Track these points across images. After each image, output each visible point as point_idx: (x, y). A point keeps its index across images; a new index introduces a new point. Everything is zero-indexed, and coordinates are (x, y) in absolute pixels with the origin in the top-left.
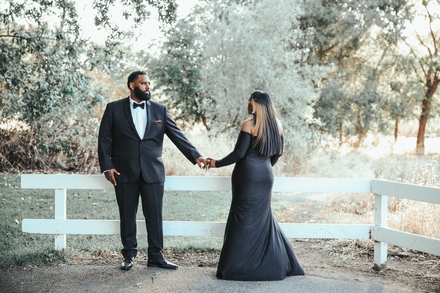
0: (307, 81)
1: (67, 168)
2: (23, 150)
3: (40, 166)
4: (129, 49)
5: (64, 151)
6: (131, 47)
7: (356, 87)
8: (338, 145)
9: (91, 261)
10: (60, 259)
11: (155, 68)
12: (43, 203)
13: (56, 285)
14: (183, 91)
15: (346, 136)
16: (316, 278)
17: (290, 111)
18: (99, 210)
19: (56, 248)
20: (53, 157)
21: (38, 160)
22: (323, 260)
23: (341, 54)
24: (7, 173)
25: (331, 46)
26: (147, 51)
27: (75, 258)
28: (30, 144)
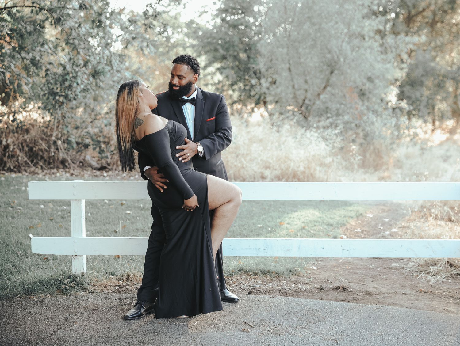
0: (390, 56)
1: (98, 166)
2: (44, 146)
3: (67, 164)
4: (176, 18)
5: (94, 146)
6: (178, 17)
7: (453, 61)
8: (429, 132)
9: (117, 288)
10: (78, 286)
11: (206, 41)
12: (65, 212)
13: (71, 320)
14: (239, 69)
15: (439, 120)
16: (396, 308)
17: (370, 92)
18: (133, 220)
19: (74, 272)
20: (82, 153)
21: (63, 158)
22: (406, 284)
23: (434, 19)
24: (27, 174)
25: (421, 9)
26: (197, 20)
27: (98, 284)
28: (53, 138)
